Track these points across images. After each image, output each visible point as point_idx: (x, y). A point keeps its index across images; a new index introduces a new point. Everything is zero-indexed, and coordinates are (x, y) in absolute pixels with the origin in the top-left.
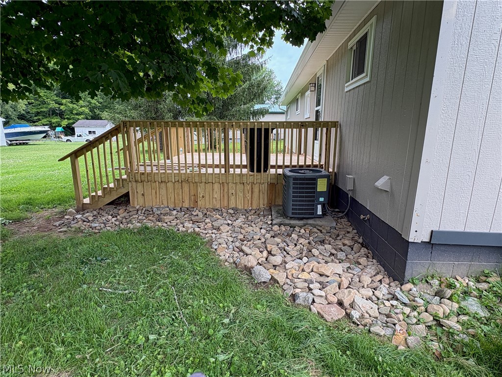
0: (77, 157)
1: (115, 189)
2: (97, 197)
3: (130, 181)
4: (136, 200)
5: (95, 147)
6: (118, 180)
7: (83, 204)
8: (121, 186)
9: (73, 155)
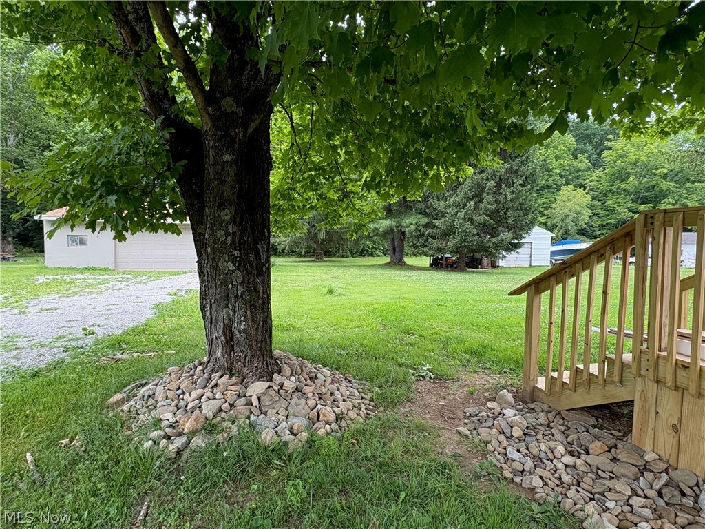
0: (538, 291)
1: (600, 381)
2: (559, 385)
3: (640, 376)
4: (650, 433)
5: (573, 276)
6: (611, 362)
7: (535, 387)
8: (616, 379)
9: (533, 286)
